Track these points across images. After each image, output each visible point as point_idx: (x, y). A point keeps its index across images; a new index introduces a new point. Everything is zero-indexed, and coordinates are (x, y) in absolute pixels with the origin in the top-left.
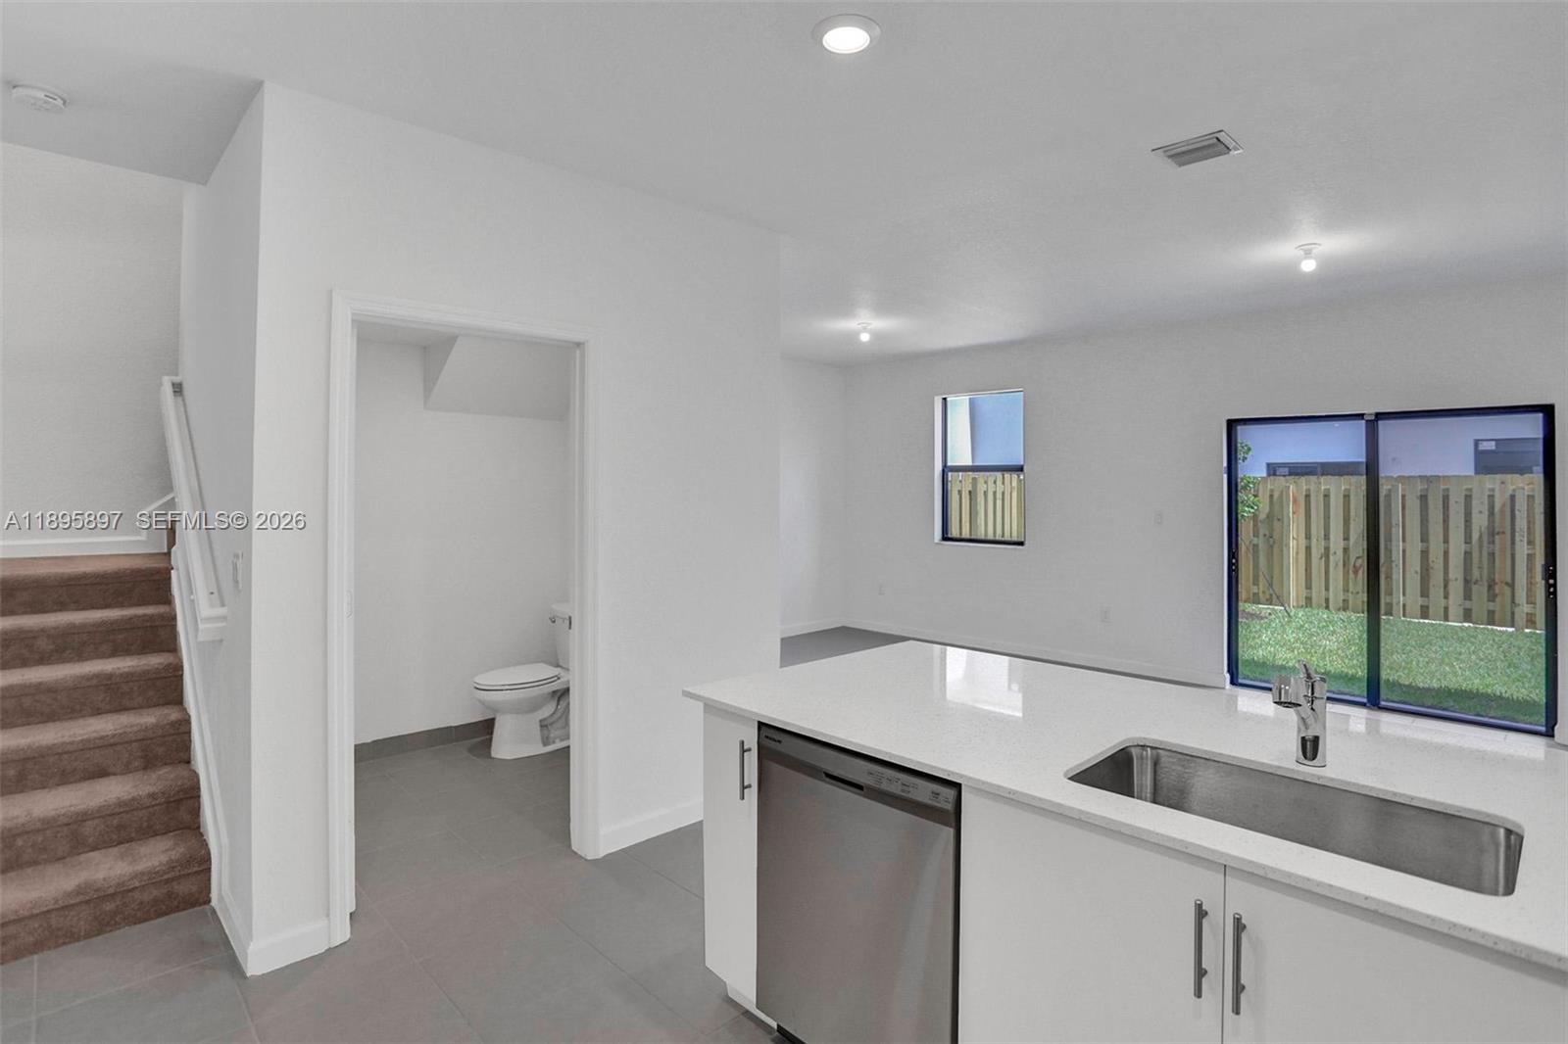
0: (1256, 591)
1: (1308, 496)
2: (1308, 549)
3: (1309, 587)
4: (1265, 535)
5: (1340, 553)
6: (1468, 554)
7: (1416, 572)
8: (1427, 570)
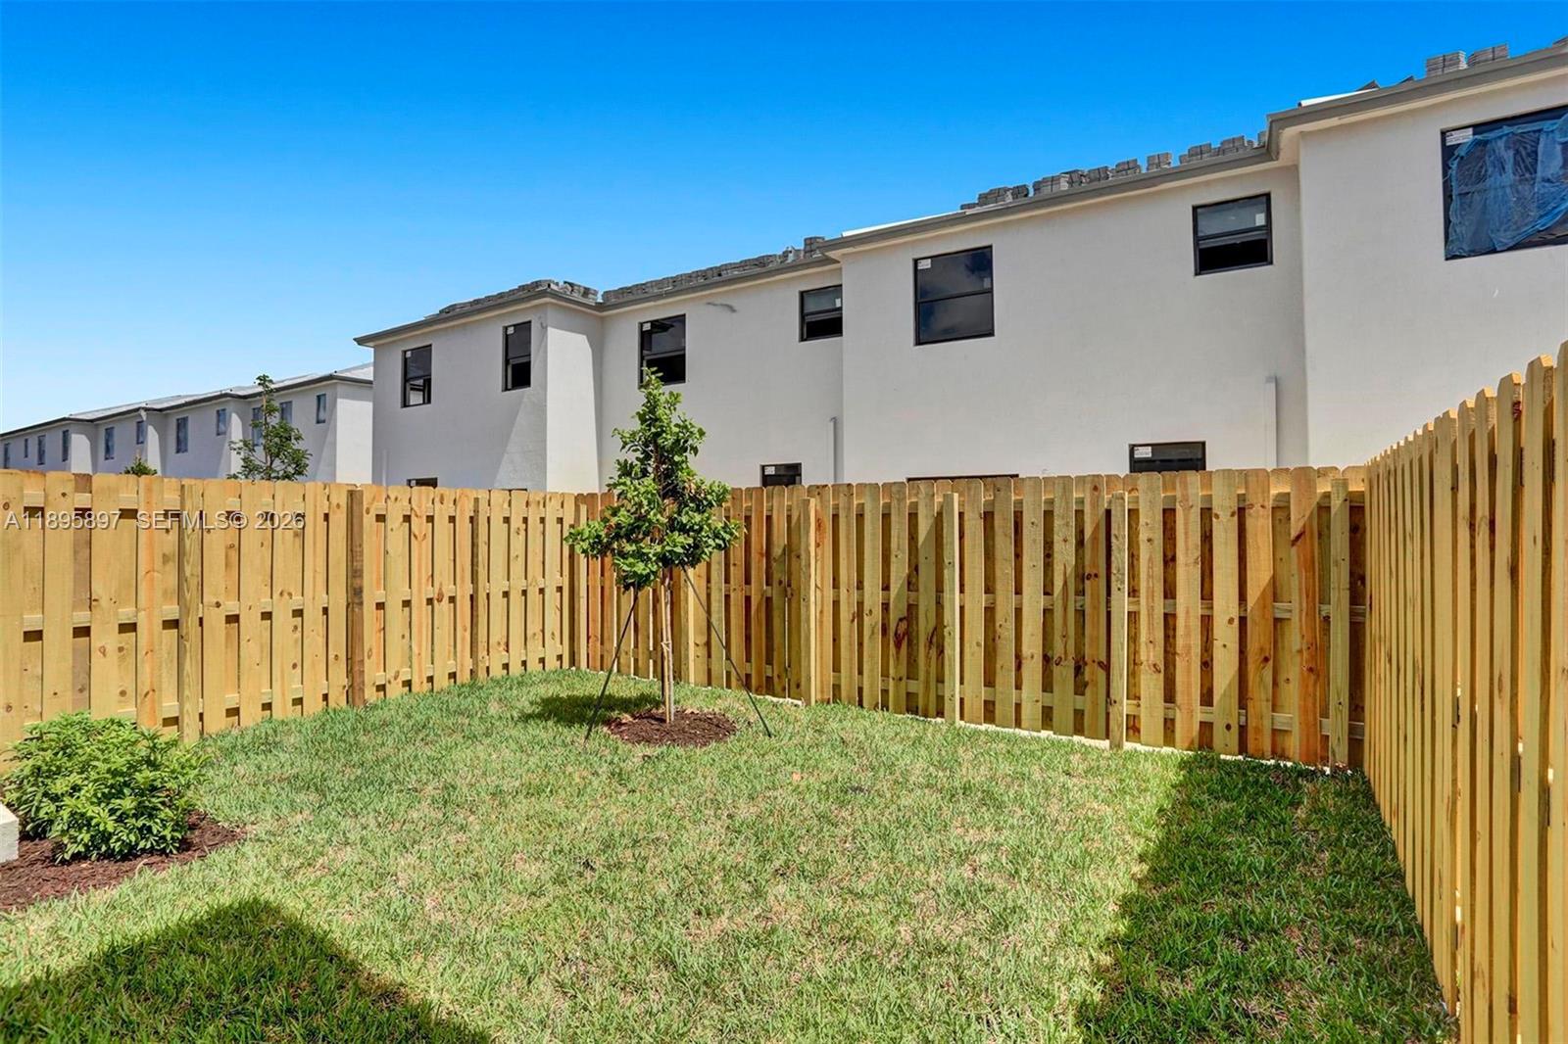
0: (769, 674)
1: (836, 517)
2: (836, 604)
3: (836, 669)
4: (780, 582)
5: (878, 612)
6: (1048, 612)
7: (978, 644)
8: (994, 640)
